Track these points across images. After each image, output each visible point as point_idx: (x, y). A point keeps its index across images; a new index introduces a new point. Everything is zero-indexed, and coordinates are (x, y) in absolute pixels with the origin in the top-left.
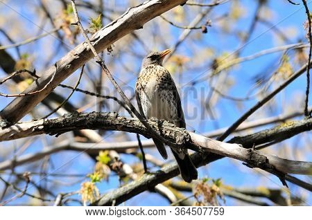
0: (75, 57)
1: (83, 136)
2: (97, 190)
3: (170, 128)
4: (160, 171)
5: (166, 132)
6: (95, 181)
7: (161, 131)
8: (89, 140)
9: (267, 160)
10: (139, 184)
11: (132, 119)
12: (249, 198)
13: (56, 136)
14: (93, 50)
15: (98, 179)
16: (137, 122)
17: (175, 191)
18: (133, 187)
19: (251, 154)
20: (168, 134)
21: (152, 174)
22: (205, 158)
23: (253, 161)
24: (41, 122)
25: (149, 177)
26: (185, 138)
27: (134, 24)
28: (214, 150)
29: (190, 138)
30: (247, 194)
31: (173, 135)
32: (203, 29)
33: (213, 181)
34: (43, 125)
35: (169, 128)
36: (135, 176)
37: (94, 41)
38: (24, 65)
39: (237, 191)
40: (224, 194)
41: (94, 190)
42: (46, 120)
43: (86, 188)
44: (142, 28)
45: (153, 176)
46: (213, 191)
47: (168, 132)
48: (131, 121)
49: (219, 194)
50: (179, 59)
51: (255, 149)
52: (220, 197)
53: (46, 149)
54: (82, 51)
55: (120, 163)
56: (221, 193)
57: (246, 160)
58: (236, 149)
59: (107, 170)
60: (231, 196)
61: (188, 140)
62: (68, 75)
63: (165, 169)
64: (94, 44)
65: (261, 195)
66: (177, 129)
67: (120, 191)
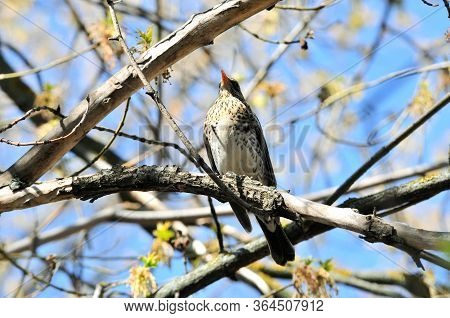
0: (116, 87)
1: (133, 200)
2: (152, 278)
3: (255, 188)
4: (243, 250)
5: (248, 193)
6: (149, 265)
7: (241, 191)
8: (143, 207)
9: (394, 231)
10: (212, 269)
11: (200, 174)
12: (375, 287)
13: (92, 202)
14: (141, 76)
15: (153, 262)
16: (207, 180)
17: (269, 279)
18: (203, 274)
19: (370, 222)
20: (250, 196)
21: (231, 254)
22: (306, 230)
23: (374, 233)
24: (68, 181)
25: (226, 259)
26: (275, 202)
27: (201, 38)
28: (317, 218)
29: (283, 201)
30: (372, 281)
31: (258, 197)
32: (302, 44)
33: (321, 263)
34: (72, 185)
35: (252, 187)
36: (209, 258)
37: (143, 63)
38: (47, 100)
39: (358, 278)
40: (337, 282)
41: (148, 278)
42: (76, 178)
43: (137, 276)
44: (212, 43)
45: (233, 257)
46: (320, 278)
47: (252, 193)
48: (198, 177)
49: (329, 282)
50: (270, 88)
51: (376, 215)
52: (331, 286)
53: (82, 221)
54: (126, 77)
55: (186, 239)
56: (332, 281)
57: (364, 232)
58: (351, 216)
59: (168, 250)
60: (348, 284)
61: (280, 204)
62: (108, 112)
63: (250, 247)
64: (142, 67)
65: (391, 282)
66: (264, 188)
67: (186, 279)
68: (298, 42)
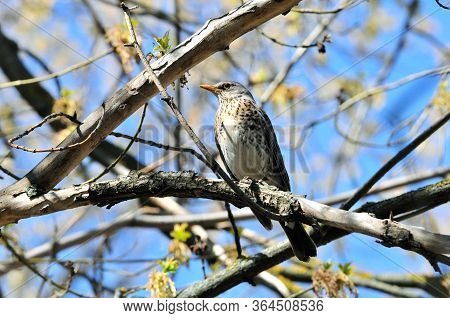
0: (131, 93)
1: (153, 205)
2: (172, 284)
3: (271, 193)
4: (261, 254)
5: (264, 198)
6: (168, 270)
7: (258, 198)
8: (163, 211)
9: (411, 235)
10: (230, 274)
11: (217, 180)
12: (395, 289)
13: (108, 208)
14: (157, 83)
15: (172, 267)
16: (223, 186)
17: (289, 282)
18: (221, 279)
19: (387, 227)
20: (267, 201)
21: (249, 259)
22: (324, 234)
23: (390, 237)
24: (85, 188)
25: (244, 264)
26: (292, 207)
27: (217, 43)
28: (333, 222)
29: (300, 207)
30: (392, 283)
31: (275, 202)
32: (320, 47)
33: (340, 266)
34: (89, 191)
35: (268, 191)
36: (229, 262)
37: (159, 69)
38: (66, 106)
39: (378, 280)
40: (356, 285)
41: (168, 283)
42: (93, 185)
43: (157, 281)
44: (228, 48)
45: (251, 261)
46: (339, 282)
47: (268, 198)
48: (214, 183)
49: (348, 285)
50: (289, 91)
51: (393, 220)
52: (351, 290)
54: (142, 83)
55: (205, 244)
56: (352, 284)
57: (381, 237)
58: (368, 221)
59: (185, 252)
60: (368, 287)
61: (296, 209)
62: (124, 119)
63: (268, 252)
64: (158, 73)
65: (413, 285)
66: (281, 193)
67: (203, 284)
68: (316, 45)
